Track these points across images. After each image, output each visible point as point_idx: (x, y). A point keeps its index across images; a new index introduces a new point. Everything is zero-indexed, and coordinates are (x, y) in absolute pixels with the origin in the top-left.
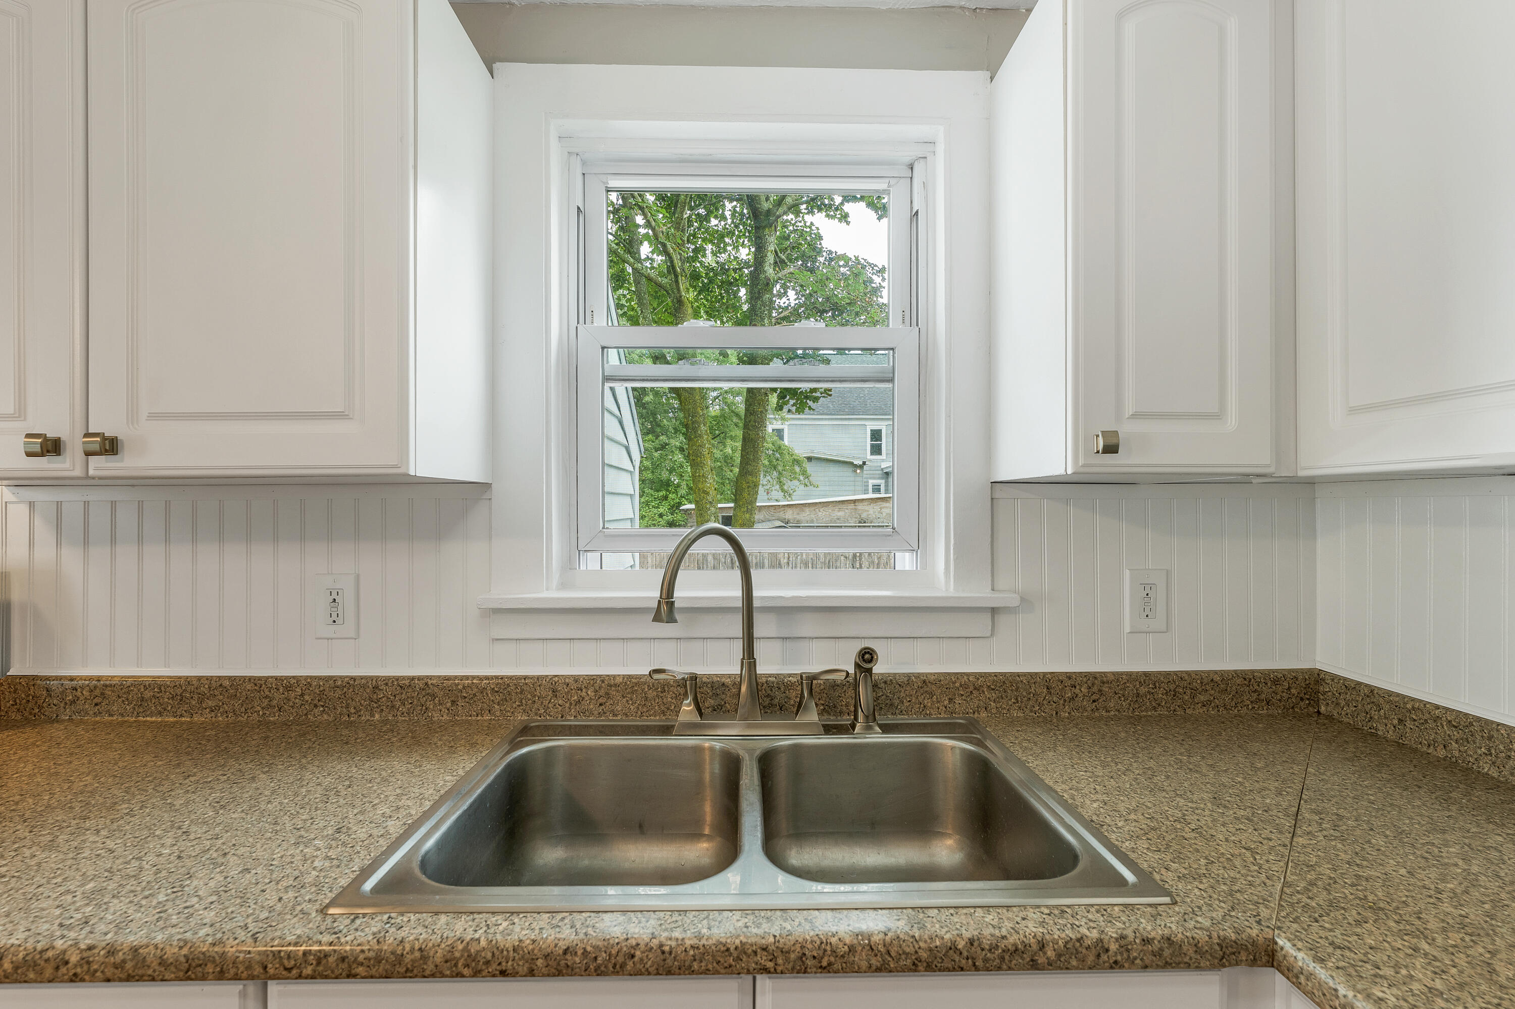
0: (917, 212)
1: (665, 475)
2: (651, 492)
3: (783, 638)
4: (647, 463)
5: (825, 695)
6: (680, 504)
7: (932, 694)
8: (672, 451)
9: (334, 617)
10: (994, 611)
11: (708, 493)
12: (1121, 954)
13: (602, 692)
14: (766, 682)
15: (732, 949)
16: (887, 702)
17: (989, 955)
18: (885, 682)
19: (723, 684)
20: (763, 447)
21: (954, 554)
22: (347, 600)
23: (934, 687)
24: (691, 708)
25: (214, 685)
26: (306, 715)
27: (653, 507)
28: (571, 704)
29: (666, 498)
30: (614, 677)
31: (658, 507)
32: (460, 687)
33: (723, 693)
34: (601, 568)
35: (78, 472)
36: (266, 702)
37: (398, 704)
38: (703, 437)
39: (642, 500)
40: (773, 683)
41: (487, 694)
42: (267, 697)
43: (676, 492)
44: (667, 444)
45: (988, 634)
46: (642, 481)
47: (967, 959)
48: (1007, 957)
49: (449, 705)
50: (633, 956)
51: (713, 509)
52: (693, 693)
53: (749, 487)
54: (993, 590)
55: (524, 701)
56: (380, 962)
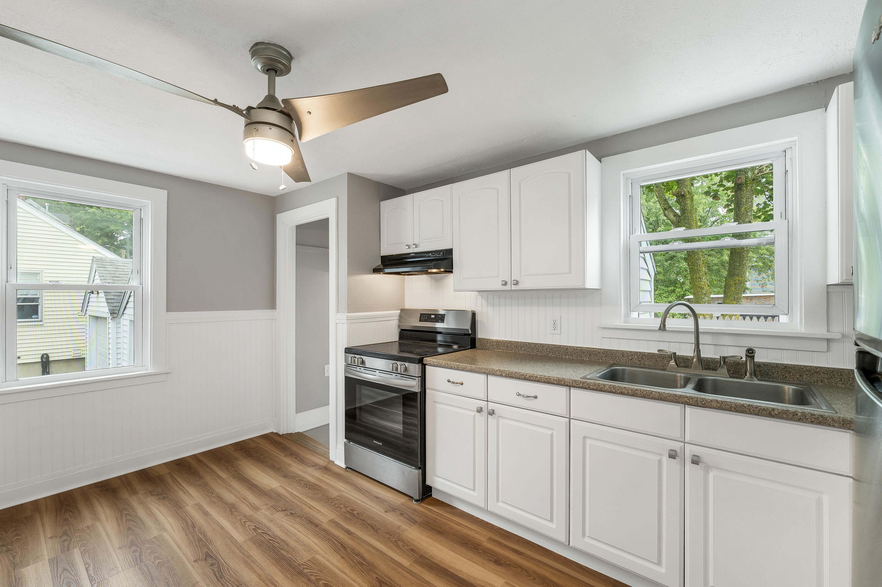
0: (787, 171)
1: (673, 276)
2: (663, 288)
3: (715, 345)
4: (660, 270)
5: (734, 367)
6: (684, 295)
7: (790, 373)
8: (679, 261)
9: (554, 327)
10: (828, 340)
11: (703, 288)
12: (802, 416)
13: (640, 357)
14: (706, 360)
15: (678, 396)
16: (765, 373)
17: (755, 409)
18: (764, 365)
19: (688, 359)
20: (748, 257)
21: (804, 316)
22: (558, 323)
23: (791, 370)
24: (674, 363)
25: (524, 344)
26: (548, 355)
27: (664, 297)
28: (629, 360)
29: (674, 291)
30: (644, 353)
31: (667, 297)
32: (592, 351)
33: (688, 362)
34: (639, 317)
35: (510, 289)
36: (537, 350)
37: (573, 354)
38: (699, 254)
39: (657, 293)
40: (709, 360)
41: (601, 354)
42: (537, 349)
43: (682, 288)
44: (674, 256)
45: (825, 350)
46: (656, 281)
47: (748, 409)
48: (761, 411)
49: (589, 356)
50: (652, 393)
51: (706, 298)
52: (674, 358)
53: (735, 284)
54: (827, 331)
55: (613, 357)
56: (595, 386)
